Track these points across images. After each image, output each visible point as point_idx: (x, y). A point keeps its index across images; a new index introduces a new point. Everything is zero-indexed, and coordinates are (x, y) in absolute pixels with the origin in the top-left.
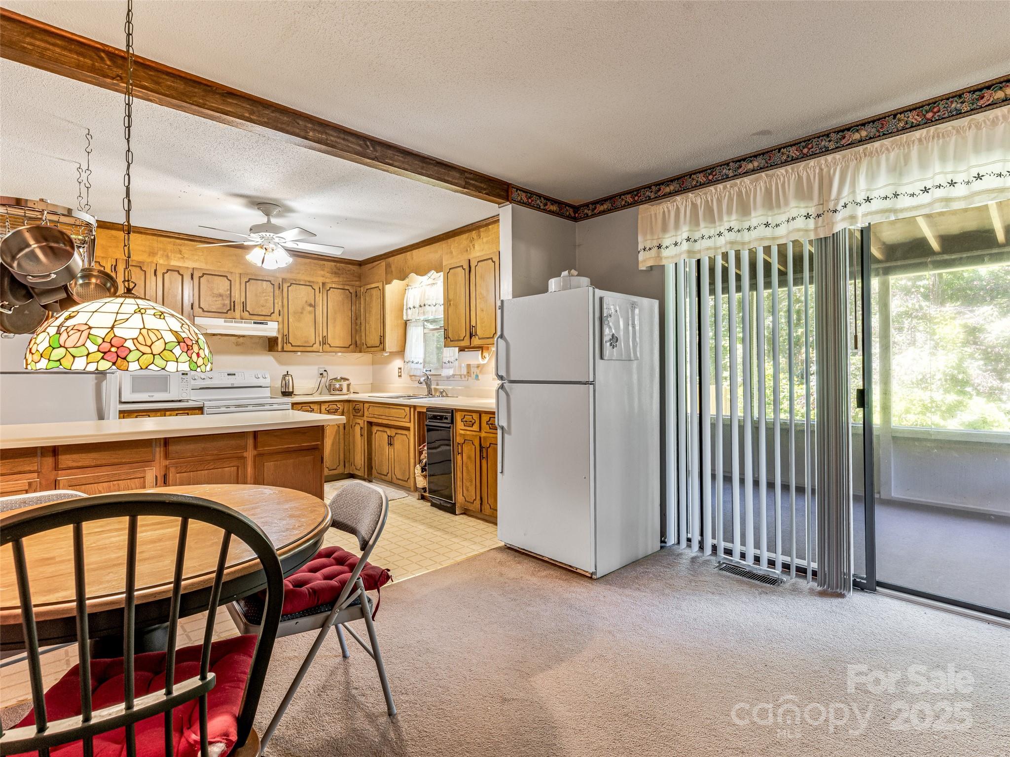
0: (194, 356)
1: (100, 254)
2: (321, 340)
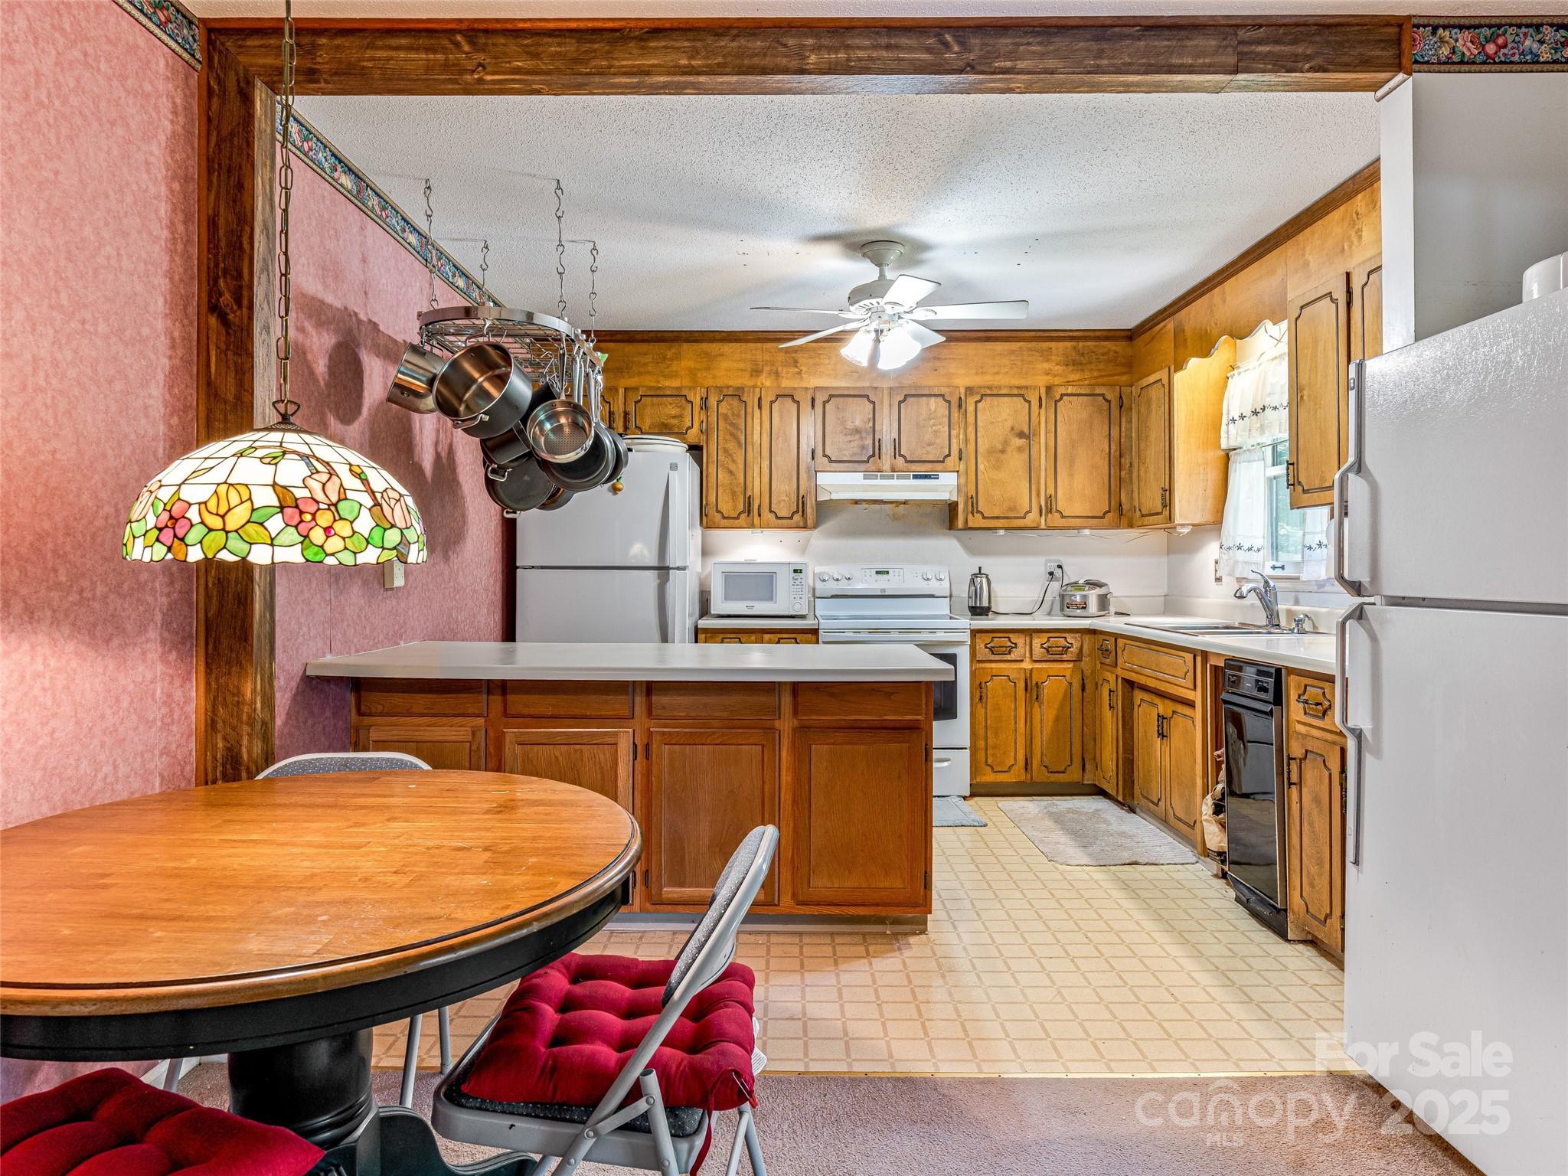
0: (317, 536)
1: (686, 382)
2: (1043, 503)
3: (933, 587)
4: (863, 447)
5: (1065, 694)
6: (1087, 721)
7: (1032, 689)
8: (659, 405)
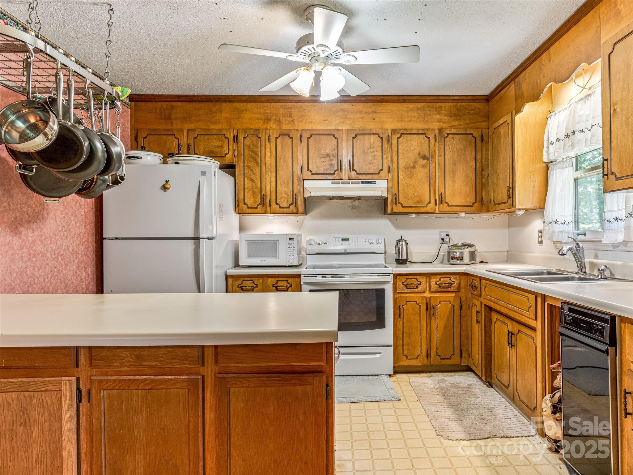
1: (225, 126)
2: (437, 198)
3: (375, 248)
4: (331, 165)
5: (450, 312)
6: (463, 328)
7: (431, 309)
8: (208, 139)
